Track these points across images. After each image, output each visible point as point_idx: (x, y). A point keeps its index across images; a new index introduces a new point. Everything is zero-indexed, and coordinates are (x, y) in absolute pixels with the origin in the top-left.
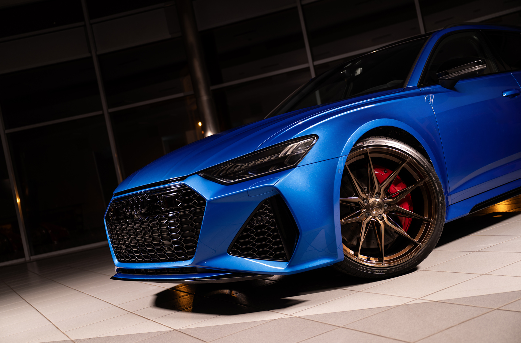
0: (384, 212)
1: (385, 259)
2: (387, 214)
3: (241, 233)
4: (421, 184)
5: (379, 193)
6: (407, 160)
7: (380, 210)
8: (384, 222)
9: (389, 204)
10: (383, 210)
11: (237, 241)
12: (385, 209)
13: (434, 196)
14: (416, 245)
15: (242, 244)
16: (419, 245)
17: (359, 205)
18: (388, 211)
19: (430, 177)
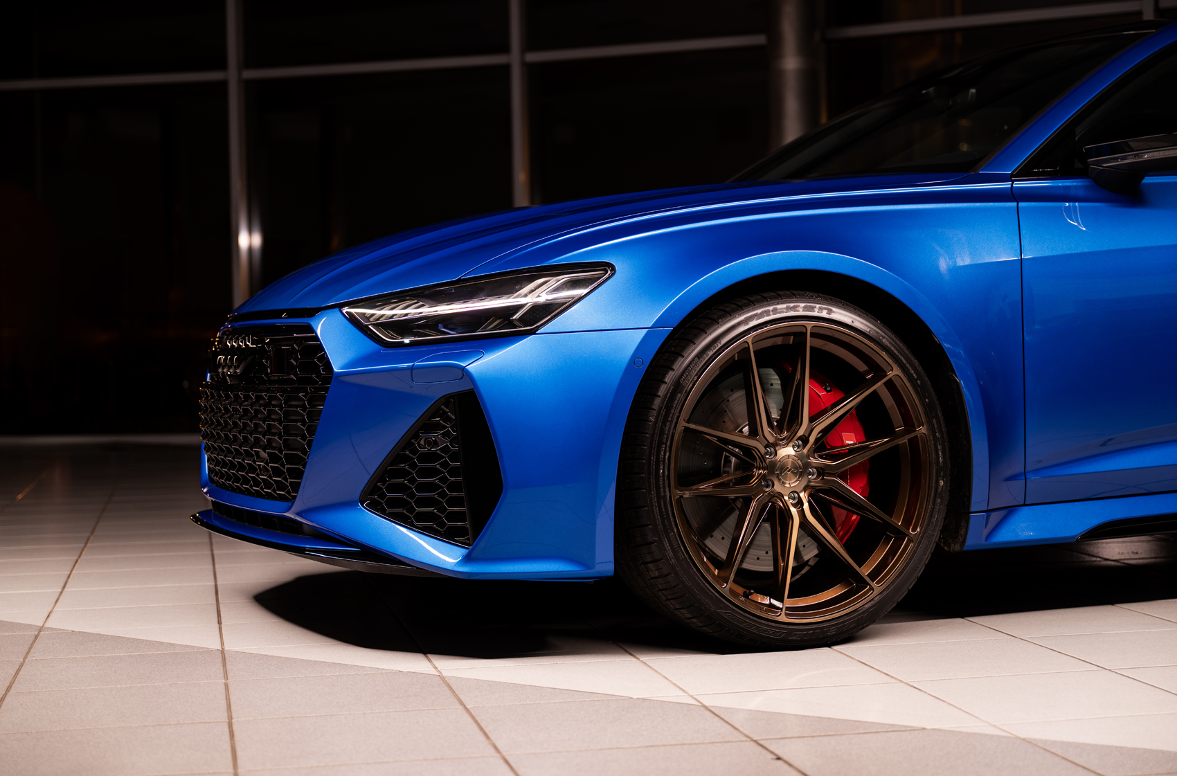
0: (805, 490)
2: (810, 495)
3: (392, 464)
4: (904, 440)
5: (805, 440)
6: (891, 374)
7: (796, 481)
8: (802, 514)
9: (821, 471)
10: (804, 483)
11: (382, 480)
12: (809, 481)
13: (928, 476)
14: (862, 583)
15: (392, 488)
16: (869, 585)
17: (754, 458)
18: (813, 487)
19: (932, 429)
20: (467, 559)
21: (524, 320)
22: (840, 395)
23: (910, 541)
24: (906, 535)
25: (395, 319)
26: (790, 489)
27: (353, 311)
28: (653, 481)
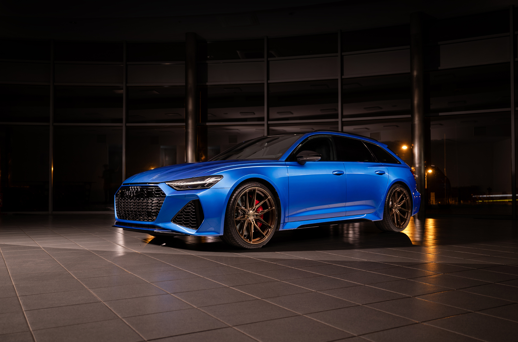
1: (252, 240)
2: (255, 220)
3: (179, 214)
4: (270, 210)
5: (254, 210)
6: (269, 197)
8: (254, 223)
9: (256, 215)
10: (254, 217)
11: (176, 217)
13: (274, 216)
14: (264, 236)
17: (246, 213)
19: (275, 208)
20: (197, 232)
21: (208, 186)
22: (258, 202)
23: (272, 228)
24: (271, 227)
25: (178, 185)
26: (251, 218)
27: (169, 183)
28: (231, 217)
